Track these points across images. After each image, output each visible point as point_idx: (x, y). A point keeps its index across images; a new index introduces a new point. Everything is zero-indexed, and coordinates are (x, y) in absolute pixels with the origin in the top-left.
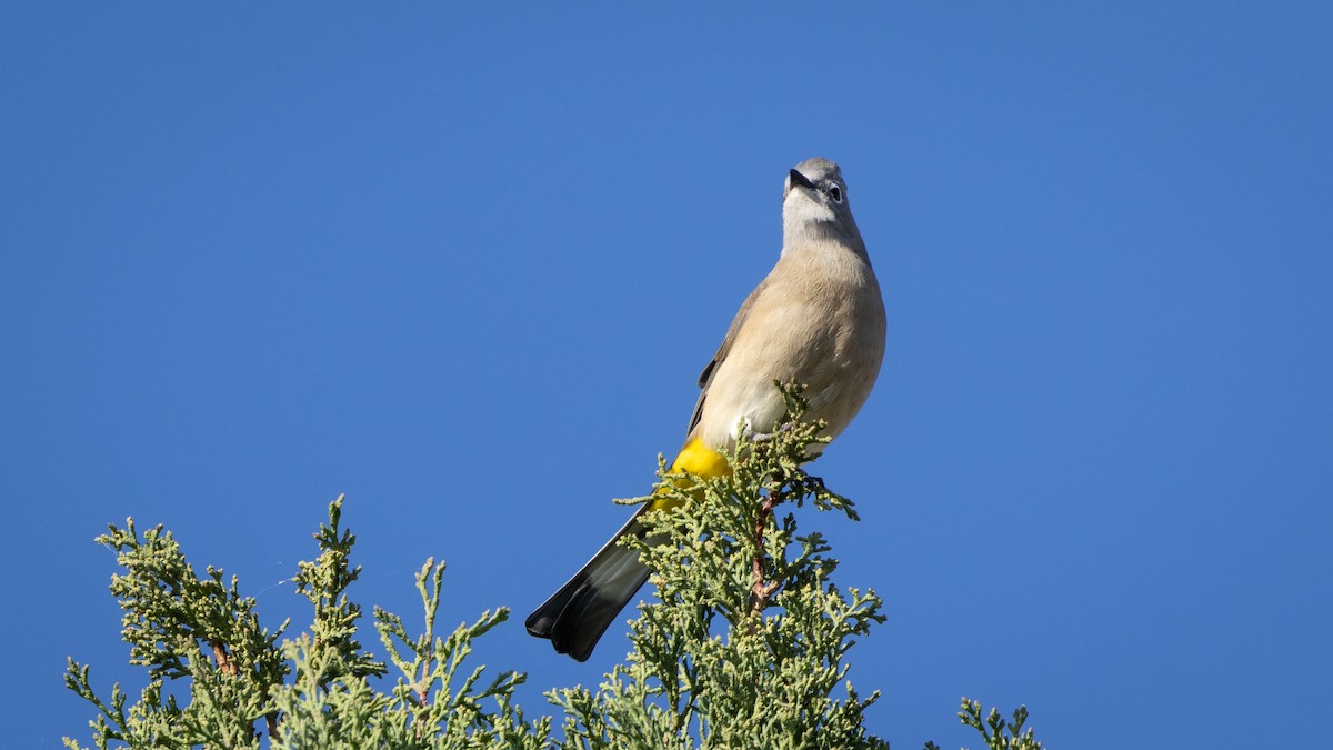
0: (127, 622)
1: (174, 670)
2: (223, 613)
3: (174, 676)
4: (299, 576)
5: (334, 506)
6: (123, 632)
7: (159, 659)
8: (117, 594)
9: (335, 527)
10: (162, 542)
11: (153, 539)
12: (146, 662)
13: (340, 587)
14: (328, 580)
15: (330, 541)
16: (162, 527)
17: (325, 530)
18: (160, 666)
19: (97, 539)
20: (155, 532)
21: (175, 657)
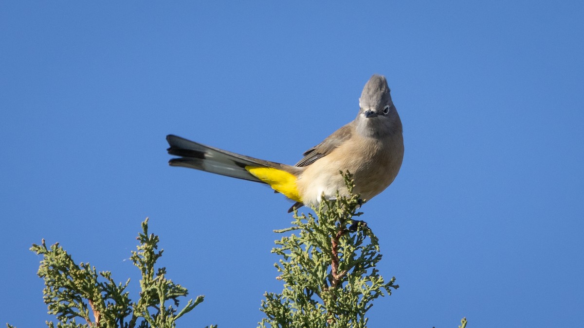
0: (45, 292)
1: (69, 315)
2: (89, 286)
3: (70, 317)
4: (132, 257)
5: (144, 224)
6: (44, 297)
7: (61, 310)
8: (41, 277)
9: (146, 233)
10: (58, 252)
11: (54, 250)
12: (55, 313)
13: (153, 261)
14: (145, 259)
15: (144, 239)
16: (58, 244)
17: (141, 236)
18: (62, 313)
19: (30, 249)
20: (55, 246)
21: (69, 308)
